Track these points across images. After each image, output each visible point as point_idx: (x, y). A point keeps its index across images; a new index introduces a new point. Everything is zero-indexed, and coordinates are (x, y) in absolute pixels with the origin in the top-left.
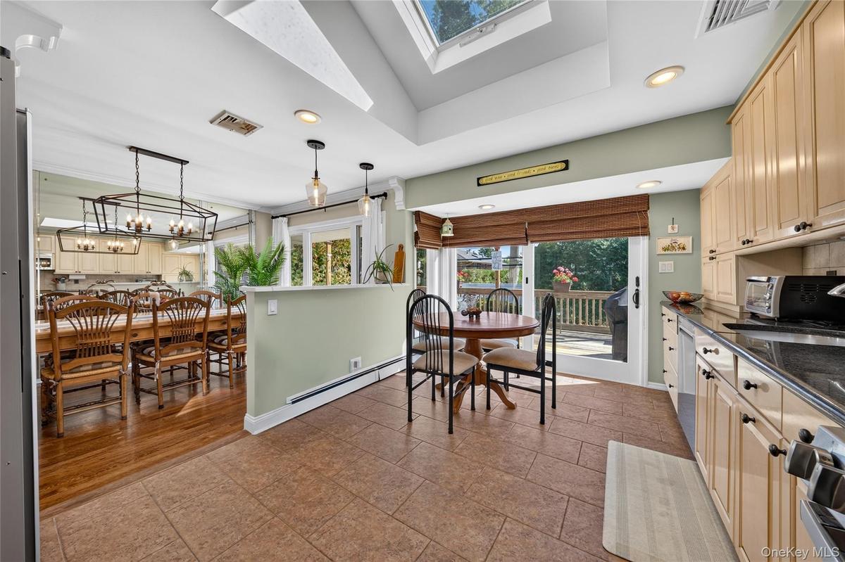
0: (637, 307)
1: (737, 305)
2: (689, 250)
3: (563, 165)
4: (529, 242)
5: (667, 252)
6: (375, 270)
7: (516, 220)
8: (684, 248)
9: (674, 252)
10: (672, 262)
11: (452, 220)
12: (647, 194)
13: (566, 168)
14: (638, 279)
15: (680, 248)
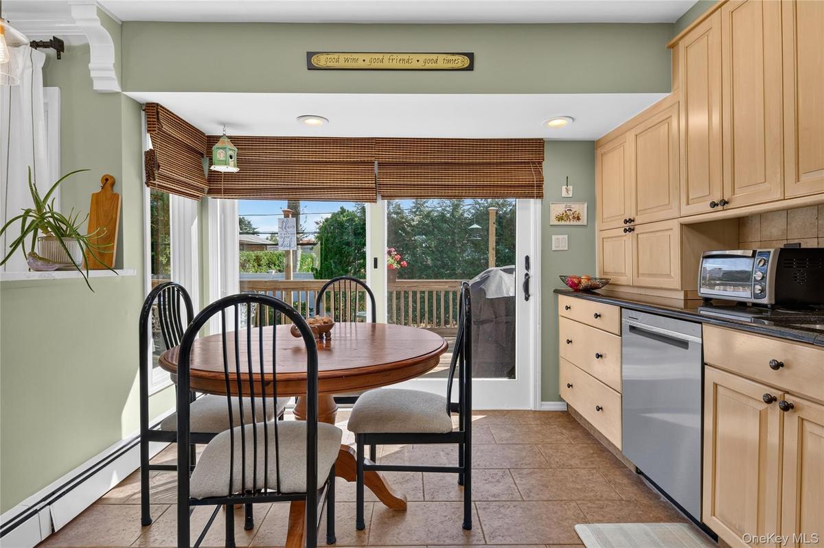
0: (527, 299)
1: (682, 289)
2: (584, 221)
3: (466, 62)
4: (379, 198)
5: (563, 223)
6: (30, 235)
7: (364, 155)
8: (578, 219)
9: (568, 223)
10: (566, 236)
11: (235, 140)
12: (542, 139)
13: (470, 68)
14: (527, 259)
15: (574, 218)
